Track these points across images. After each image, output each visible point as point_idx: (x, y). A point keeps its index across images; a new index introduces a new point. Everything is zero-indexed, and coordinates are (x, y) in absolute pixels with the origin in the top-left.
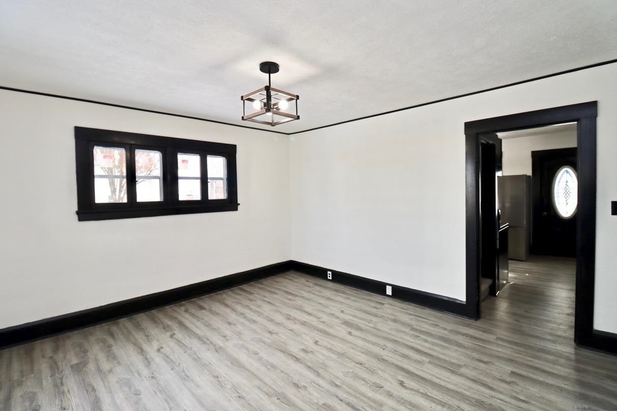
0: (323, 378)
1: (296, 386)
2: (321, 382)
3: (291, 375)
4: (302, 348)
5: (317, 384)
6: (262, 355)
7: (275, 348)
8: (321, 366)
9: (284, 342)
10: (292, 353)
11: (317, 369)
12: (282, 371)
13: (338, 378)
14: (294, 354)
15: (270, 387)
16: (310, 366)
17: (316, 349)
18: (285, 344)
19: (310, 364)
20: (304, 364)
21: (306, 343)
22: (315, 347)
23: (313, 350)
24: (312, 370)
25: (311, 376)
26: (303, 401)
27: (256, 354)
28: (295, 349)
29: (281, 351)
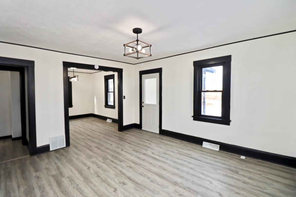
0: (119, 170)
1: (130, 167)
2: (120, 169)
3: (132, 171)
4: (125, 186)
5: (122, 168)
6: (148, 180)
7: (142, 185)
8: (118, 175)
9: (137, 191)
10: (132, 182)
11: (121, 174)
12: (136, 172)
13: (113, 170)
14: (131, 181)
15: (141, 167)
16: (123, 175)
17: (117, 185)
18: (136, 189)
19: (123, 176)
20: (126, 176)
21: (122, 190)
22: (117, 186)
23: (119, 184)
24: (123, 173)
25: (124, 171)
26: (129, 163)
27: (152, 181)
28: (130, 185)
29: (138, 183)
